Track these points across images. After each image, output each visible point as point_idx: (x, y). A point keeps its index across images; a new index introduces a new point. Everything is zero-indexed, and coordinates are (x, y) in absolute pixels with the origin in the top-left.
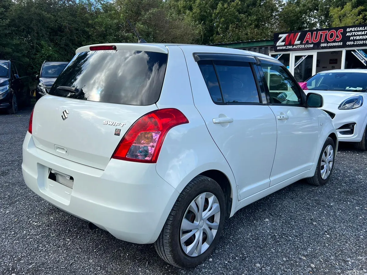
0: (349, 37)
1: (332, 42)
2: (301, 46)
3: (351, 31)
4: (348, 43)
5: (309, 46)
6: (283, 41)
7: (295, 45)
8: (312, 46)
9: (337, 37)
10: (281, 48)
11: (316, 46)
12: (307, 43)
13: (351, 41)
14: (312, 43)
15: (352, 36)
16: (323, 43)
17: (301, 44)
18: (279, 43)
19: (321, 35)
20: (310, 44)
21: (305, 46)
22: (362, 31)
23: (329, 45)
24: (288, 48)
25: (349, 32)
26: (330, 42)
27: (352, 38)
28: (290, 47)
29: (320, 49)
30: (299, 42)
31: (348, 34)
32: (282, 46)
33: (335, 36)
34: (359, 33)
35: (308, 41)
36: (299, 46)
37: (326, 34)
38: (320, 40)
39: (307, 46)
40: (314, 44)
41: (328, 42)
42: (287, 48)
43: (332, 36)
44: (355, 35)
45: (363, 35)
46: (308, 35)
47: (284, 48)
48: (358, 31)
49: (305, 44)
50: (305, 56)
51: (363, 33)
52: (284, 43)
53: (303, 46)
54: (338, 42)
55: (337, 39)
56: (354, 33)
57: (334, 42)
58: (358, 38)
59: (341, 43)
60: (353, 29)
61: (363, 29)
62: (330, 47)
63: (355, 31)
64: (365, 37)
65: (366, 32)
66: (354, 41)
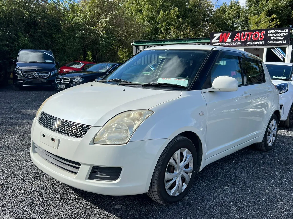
0: (270, 37)
1: (256, 41)
2: (232, 44)
3: (271, 33)
4: (269, 42)
5: (238, 43)
6: (217, 39)
8: (240, 43)
9: (260, 37)
11: (244, 44)
12: (237, 41)
13: (271, 40)
14: (240, 41)
15: (272, 37)
16: (249, 41)
17: (232, 41)
18: (214, 41)
19: (248, 35)
21: (235, 43)
22: (280, 33)
23: (254, 43)
24: (221, 44)
28: (223, 44)
30: (230, 40)
31: (269, 35)
32: (217, 43)
33: (258, 36)
34: (278, 35)
36: (230, 43)
37: (252, 35)
38: (247, 39)
40: (243, 42)
41: (253, 41)
43: (256, 36)
44: (274, 36)
46: (238, 35)
48: (277, 33)
51: (281, 35)
52: (218, 41)
53: (233, 44)
54: (261, 41)
55: (260, 39)
57: (258, 41)
58: (276, 38)
59: (264, 42)
60: (273, 31)
62: (255, 45)
63: (274, 33)
64: (283, 38)
65: (283, 34)
66: (273, 40)
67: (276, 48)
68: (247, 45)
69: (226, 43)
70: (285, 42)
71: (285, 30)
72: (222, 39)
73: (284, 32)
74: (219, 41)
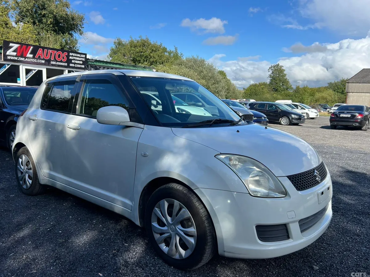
0: (71, 60)
2: (33, 60)
3: (72, 56)
4: (71, 65)
5: (41, 61)
6: (14, 51)
7: (28, 58)
8: (43, 62)
9: (63, 58)
10: (12, 58)
11: (47, 63)
12: (39, 58)
13: (73, 63)
14: (43, 59)
15: (73, 60)
16: (52, 61)
17: (34, 57)
18: (10, 53)
19: (51, 53)
20: (42, 59)
21: (37, 61)
22: (79, 57)
23: (58, 63)
24: (20, 59)
25: (71, 56)
26: (58, 62)
27: (73, 61)
28: (22, 59)
29: (50, 66)
30: (31, 56)
31: (70, 58)
32: (14, 56)
33: (62, 57)
34: (78, 59)
35: (39, 57)
36: (31, 59)
37: (55, 54)
38: (51, 57)
39: (39, 61)
40: (46, 60)
41: (57, 61)
42: (18, 59)
43: (59, 56)
44: (75, 60)
45: (80, 60)
46: (40, 51)
47: (16, 58)
48: (77, 57)
49: (37, 59)
50: (35, 70)
51: (80, 59)
52: (15, 54)
53: (35, 60)
54: (64, 62)
55: (63, 60)
56: (74, 57)
57: (61, 62)
58: (77, 62)
59: (66, 64)
60: (74, 54)
61: (80, 56)
62: (59, 66)
63: (75, 56)
64: (81, 62)
65: (82, 58)
66: (75, 64)
67: (75, 71)
68: (51, 65)
69: (27, 59)
70: (83, 66)
71: (83, 55)
72: (21, 52)
73: (82, 57)
74: (17, 54)
